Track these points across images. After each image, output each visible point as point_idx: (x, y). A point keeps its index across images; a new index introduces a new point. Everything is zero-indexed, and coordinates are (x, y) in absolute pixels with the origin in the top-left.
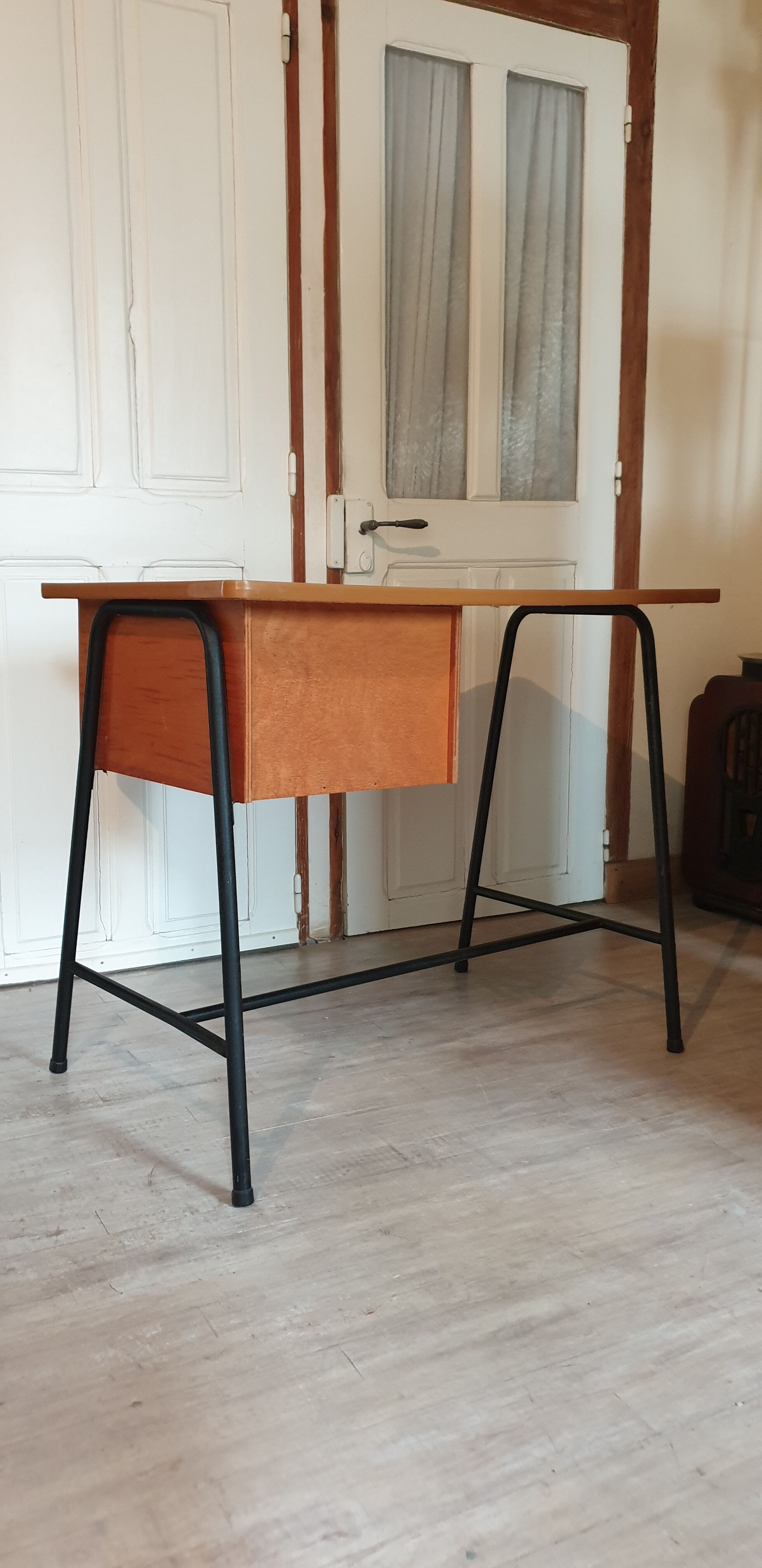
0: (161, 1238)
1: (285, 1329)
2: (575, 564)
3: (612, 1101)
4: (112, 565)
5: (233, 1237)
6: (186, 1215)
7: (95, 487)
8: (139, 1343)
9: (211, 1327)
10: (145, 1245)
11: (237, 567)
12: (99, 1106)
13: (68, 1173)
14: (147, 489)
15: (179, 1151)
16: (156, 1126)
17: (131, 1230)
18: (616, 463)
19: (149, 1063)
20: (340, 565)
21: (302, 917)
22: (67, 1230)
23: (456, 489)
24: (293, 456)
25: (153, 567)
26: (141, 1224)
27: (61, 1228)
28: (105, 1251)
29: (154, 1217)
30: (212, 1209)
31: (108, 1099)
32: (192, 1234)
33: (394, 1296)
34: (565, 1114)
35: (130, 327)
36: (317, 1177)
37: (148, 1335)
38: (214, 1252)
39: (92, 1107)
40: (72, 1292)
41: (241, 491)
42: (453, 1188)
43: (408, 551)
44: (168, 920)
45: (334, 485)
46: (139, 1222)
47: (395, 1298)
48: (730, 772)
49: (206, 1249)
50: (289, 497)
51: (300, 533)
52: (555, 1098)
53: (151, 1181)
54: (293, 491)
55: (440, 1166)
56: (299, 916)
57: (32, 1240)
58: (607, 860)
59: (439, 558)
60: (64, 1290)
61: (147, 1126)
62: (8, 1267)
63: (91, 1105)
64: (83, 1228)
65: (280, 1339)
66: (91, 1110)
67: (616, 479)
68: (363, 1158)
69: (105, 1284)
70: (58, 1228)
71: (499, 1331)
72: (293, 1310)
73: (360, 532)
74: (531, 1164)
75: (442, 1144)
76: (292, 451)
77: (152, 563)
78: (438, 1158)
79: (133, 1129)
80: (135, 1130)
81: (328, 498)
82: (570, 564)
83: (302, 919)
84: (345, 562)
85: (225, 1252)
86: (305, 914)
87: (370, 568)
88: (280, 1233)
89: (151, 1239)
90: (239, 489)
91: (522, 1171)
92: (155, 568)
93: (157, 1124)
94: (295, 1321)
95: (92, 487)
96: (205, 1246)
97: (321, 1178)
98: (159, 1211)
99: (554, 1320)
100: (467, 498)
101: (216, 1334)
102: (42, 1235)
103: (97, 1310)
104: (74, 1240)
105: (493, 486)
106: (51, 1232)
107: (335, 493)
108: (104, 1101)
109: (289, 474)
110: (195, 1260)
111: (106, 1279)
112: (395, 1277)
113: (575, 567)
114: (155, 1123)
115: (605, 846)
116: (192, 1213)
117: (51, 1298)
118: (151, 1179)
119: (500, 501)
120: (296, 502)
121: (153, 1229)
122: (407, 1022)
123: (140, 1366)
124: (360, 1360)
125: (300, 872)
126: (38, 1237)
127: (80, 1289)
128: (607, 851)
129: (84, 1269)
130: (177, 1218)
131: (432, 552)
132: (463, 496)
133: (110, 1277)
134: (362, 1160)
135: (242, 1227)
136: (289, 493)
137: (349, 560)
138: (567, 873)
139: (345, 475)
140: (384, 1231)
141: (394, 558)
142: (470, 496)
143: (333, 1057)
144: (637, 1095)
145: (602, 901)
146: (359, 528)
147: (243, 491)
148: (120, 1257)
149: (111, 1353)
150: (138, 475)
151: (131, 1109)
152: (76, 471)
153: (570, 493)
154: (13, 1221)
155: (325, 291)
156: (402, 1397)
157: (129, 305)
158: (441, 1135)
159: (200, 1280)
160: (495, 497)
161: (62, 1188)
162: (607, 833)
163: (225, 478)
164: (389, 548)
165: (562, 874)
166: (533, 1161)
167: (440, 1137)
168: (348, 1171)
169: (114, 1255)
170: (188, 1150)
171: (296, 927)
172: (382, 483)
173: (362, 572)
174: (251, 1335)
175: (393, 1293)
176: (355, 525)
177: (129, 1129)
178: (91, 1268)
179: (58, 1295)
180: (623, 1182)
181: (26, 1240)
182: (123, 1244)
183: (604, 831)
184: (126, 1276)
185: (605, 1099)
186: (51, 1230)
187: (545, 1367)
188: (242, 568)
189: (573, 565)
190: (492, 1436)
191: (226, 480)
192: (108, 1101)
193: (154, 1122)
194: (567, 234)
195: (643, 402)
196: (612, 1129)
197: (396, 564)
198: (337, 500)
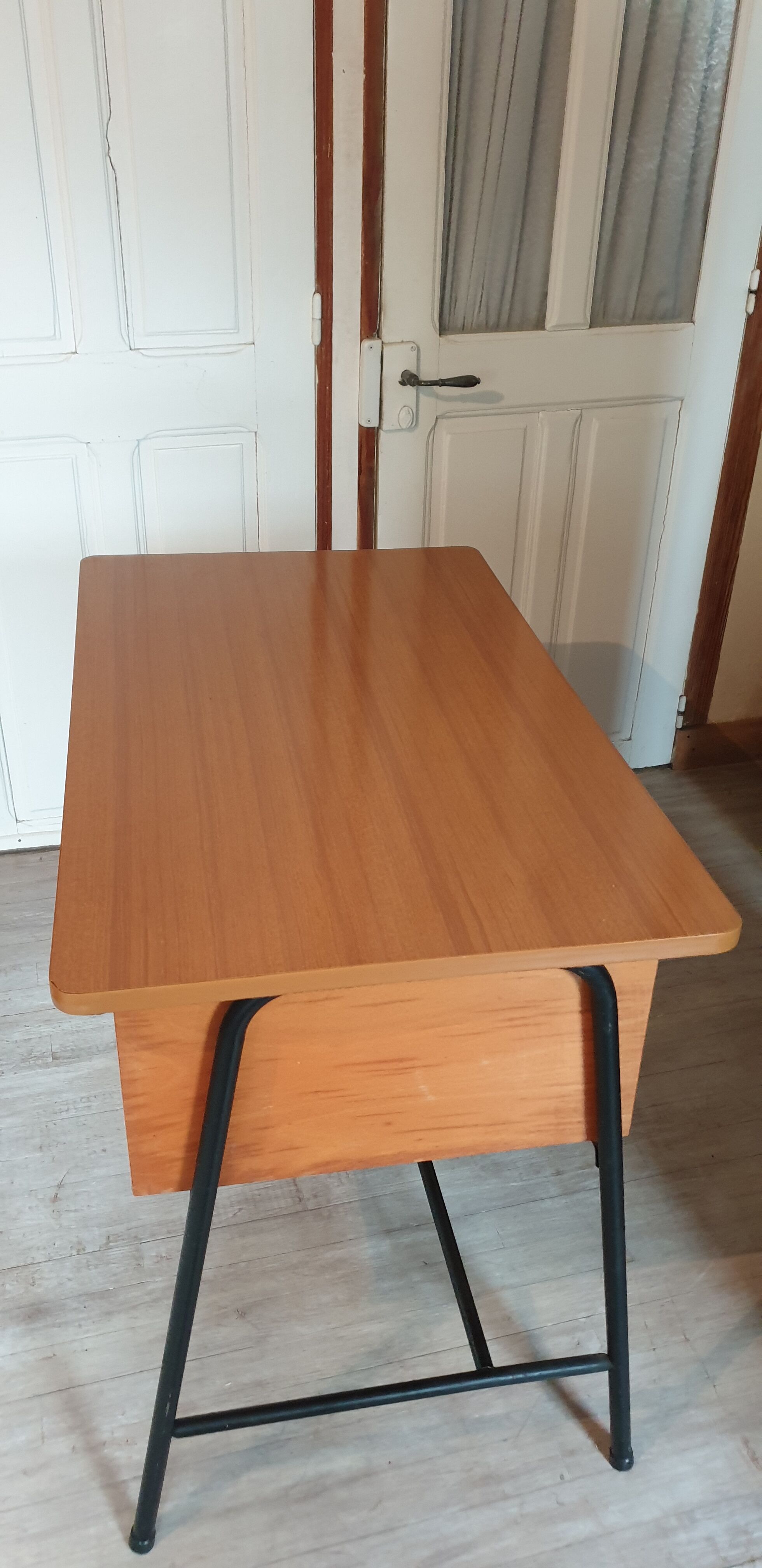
0: (40, 1286)
2: (682, 401)
4: (103, 440)
5: (103, 1295)
7: (77, 353)
9: (42, 1429)
10: (23, 1293)
11: (251, 431)
12: (47, 1066)
14: (138, 349)
15: (96, 1152)
17: (17, 1267)
18: (750, 272)
20: (375, 424)
23: (531, 317)
24: (318, 297)
25: (150, 439)
26: (29, 1261)
32: (69, 1284)
35: (109, 147)
38: (81, 1316)
39: (40, 1066)
41: (256, 341)
42: (328, 1255)
43: (464, 398)
45: (371, 327)
46: (28, 1256)
49: (75, 1309)
50: (315, 346)
51: (326, 387)
54: (317, 340)
58: (680, 726)
59: (504, 402)
67: (751, 292)
71: (293, 1487)
73: (400, 382)
76: (317, 291)
77: (148, 435)
80: (68, 1110)
81: (362, 343)
82: (675, 400)
84: (381, 420)
85: (89, 1318)
87: (412, 424)
89: (31, 1285)
90: (250, 340)
92: (153, 438)
95: (74, 353)
99: (351, 1480)
100: (545, 328)
105: (581, 309)
107: (371, 337)
109: (313, 319)
112: (227, 1385)
113: (682, 403)
115: (679, 713)
119: (588, 328)
120: (321, 351)
128: (681, 718)
131: (493, 396)
132: (539, 325)
136: (313, 342)
137: (385, 417)
139: (385, 313)
140: (240, 1313)
141: (446, 407)
142: (549, 324)
145: (669, 766)
146: (399, 378)
147: (255, 344)
150: (128, 334)
152: (54, 335)
153: (685, 312)
155: (365, 72)
157: (106, 121)
160: (583, 325)
162: (684, 698)
163: (235, 328)
164: (438, 398)
165: (624, 740)
172: (433, 321)
173: (404, 428)
176: (393, 373)
177: (63, 1108)
183: (681, 696)
188: (256, 432)
189: (679, 401)
191: (236, 331)
192: (56, 1061)
196: (520, 1184)
197: (447, 414)
198: (371, 348)
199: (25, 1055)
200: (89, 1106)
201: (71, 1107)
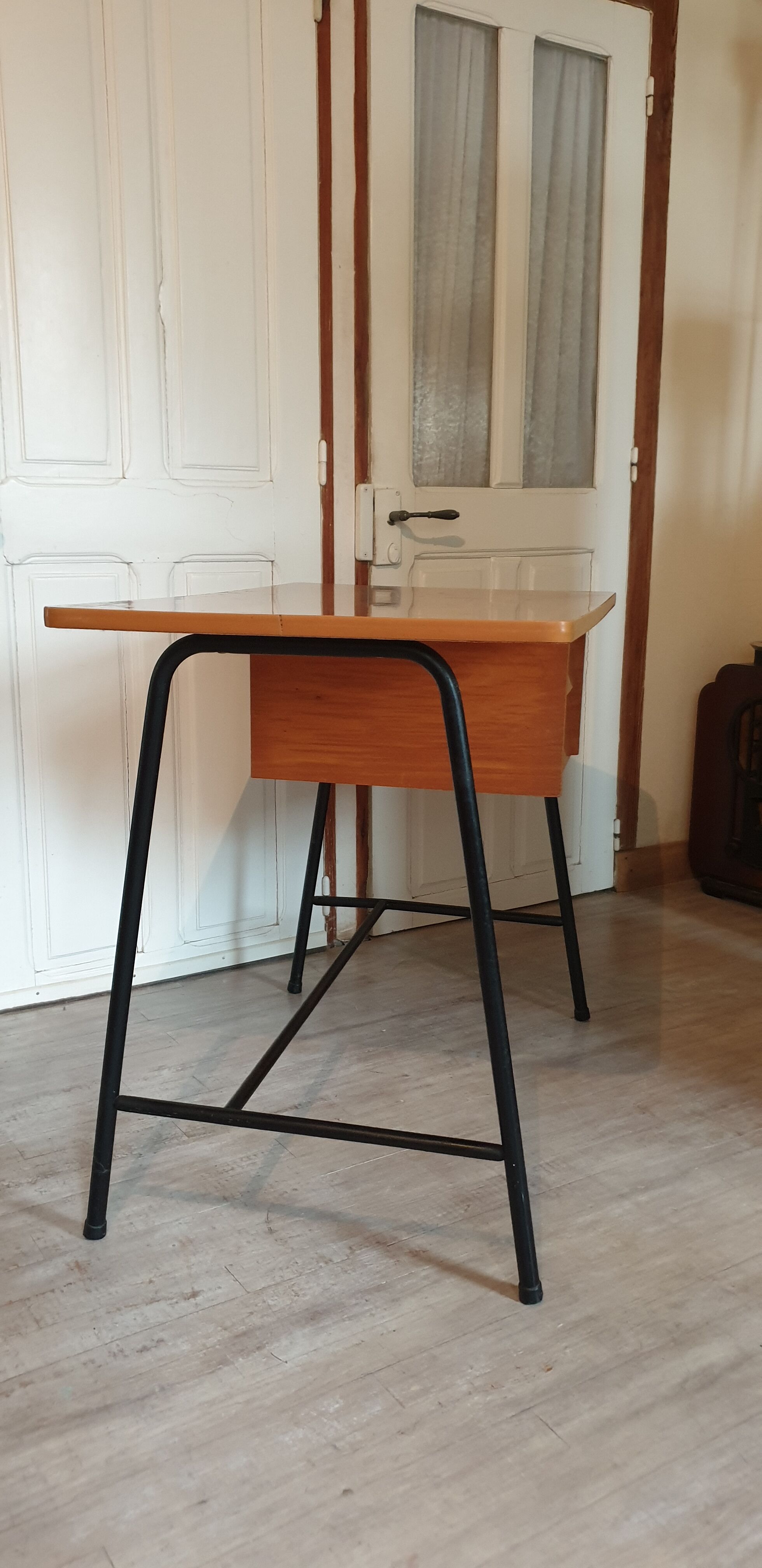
0: (304, 1295)
1: (470, 1393)
2: (592, 552)
3: (701, 1114)
4: (143, 561)
5: (379, 1288)
6: (321, 1267)
7: (125, 478)
8: (325, 1420)
9: (394, 1397)
10: (291, 1303)
11: (267, 561)
12: (184, 1142)
13: (180, 1223)
14: (176, 479)
15: (287, 1191)
16: (254, 1163)
17: (269, 1286)
18: (632, 449)
19: (221, 1090)
20: (369, 558)
21: (330, 919)
22: (203, 1290)
23: (479, 478)
24: (324, 443)
25: (183, 562)
26: (278, 1279)
27: (196, 1288)
28: (252, 1313)
29: (288, 1270)
30: (346, 1258)
31: (191, 1133)
32: (336, 1288)
33: (566, 1347)
34: (661, 1132)
35: (160, 306)
36: (440, 1215)
37: (331, 1410)
38: (366, 1308)
39: (177, 1144)
40: (233, 1363)
41: (271, 481)
42: (580, 1220)
43: (435, 541)
44: (198, 928)
45: (363, 474)
46: (274, 1277)
47: (568, 1351)
48: (743, 761)
49: (356, 1304)
50: (319, 487)
51: (329, 524)
52: (644, 1113)
53: (270, 1228)
54: (324, 481)
55: (558, 1196)
56: (327, 918)
57: (171, 1304)
58: (618, 848)
59: (463, 548)
60: (224, 1362)
61: (244, 1164)
62: (156, 1338)
63: (175, 1141)
64: (220, 1288)
65: (469, 1405)
66: (178, 1147)
67: (632, 464)
68: (478, 1191)
69: (265, 1351)
70: (192, 1288)
71: (686, 1381)
72: (470, 1371)
73: (389, 522)
74: (647, 1189)
75: (551, 1171)
76: (322, 439)
77: (183, 558)
78: (553, 1188)
79: (230, 1168)
80: (233, 1169)
81: (357, 487)
82: (588, 552)
83: (330, 921)
84: (374, 554)
85: (377, 1308)
86: (333, 916)
87: (399, 560)
88: (425, 1282)
89: (295, 1296)
90: (269, 478)
91: (643, 1198)
92: (185, 563)
93: (253, 1161)
94: (478, 1383)
95: (122, 478)
96: (354, 1301)
97: (444, 1215)
98: (291, 1263)
99: (734, 1366)
100: (490, 486)
101: (401, 1404)
102: (179, 1298)
103: (268, 1384)
104: (215, 1303)
105: (516, 474)
106: (187, 1294)
107: (364, 482)
108: (188, 1137)
109: (319, 462)
110: (350, 1318)
111: (264, 1347)
112: (559, 1326)
113: (592, 554)
114: (250, 1159)
115: (615, 836)
116: (326, 1263)
117: (213, 1372)
118: (270, 1226)
119: (523, 488)
120: (325, 491)
121: (293, 1285)
122: (467, 1033)
123: (335, 1447)
124: (558, 1424)
125: (328, 873)
126: (175, 1300)
127: (240, 1359)
128: (618, 840)
129: (237, 1337)
130: (313, 1270)
131: (456, 542)
132: (486, 483)
133: (267, 1343)
134: (479, 1193)
135: (383, 1277)
136: (319, 482)
137: (377, 552)
138: (579, 863)
139: (373, 464)
141: (421, 548)
142: (493, 484)
143: (407, 1076)
144: (724, 1107)
145: (612, 890)
146: (388, 519)
147: (274, 481)
148: (270, 1319)
149: (300, 1433)
150: (169, 464)
151: (219, 1144)
152: (106, 461)
153: (587, 479)
154: (142, 1283)
155: (355, 269)
156: (615, 1466)
157: (159, 282)
158: (548, 1161)
159: (362, 1341)
160: (518, 484)
161: (181, 1241)
162: (618, 822)
163: (256, 467)
164: (416, 539)
165: (575, 864)
166: (648, 1186)
167: (547, 1164)
168: (469, 1206)
169: (262, 1317)
170: (296, 1190)
171: (324, 929)
172: (409, 472)
173: (391, 564)
174: (437, 1403)
175: (564, 1344)
176: (383, 515)
177: (226, 1168)
178: (244, 1334)
179: (220, 1368)
180: (745, 1205)
181: (163, 1305)
182: (268, 1303)
183: (615, 820)
184: (285, 1342)
185: (694, 1113)
186: (185, 1292)
187: (745, 1422)
188: (272, 561)
189: (590, 553)
190: (721, 1505)
191: (257, 469)
192: (192, 1136)
193: (248, 1158)
194: (588, 211)
195: (657, 386)
196: (713, 1146)
197: (422, 555)
198: (366, 490)
199: (155, 1138)
200: (255, 1163)
201: (234, 1166)
